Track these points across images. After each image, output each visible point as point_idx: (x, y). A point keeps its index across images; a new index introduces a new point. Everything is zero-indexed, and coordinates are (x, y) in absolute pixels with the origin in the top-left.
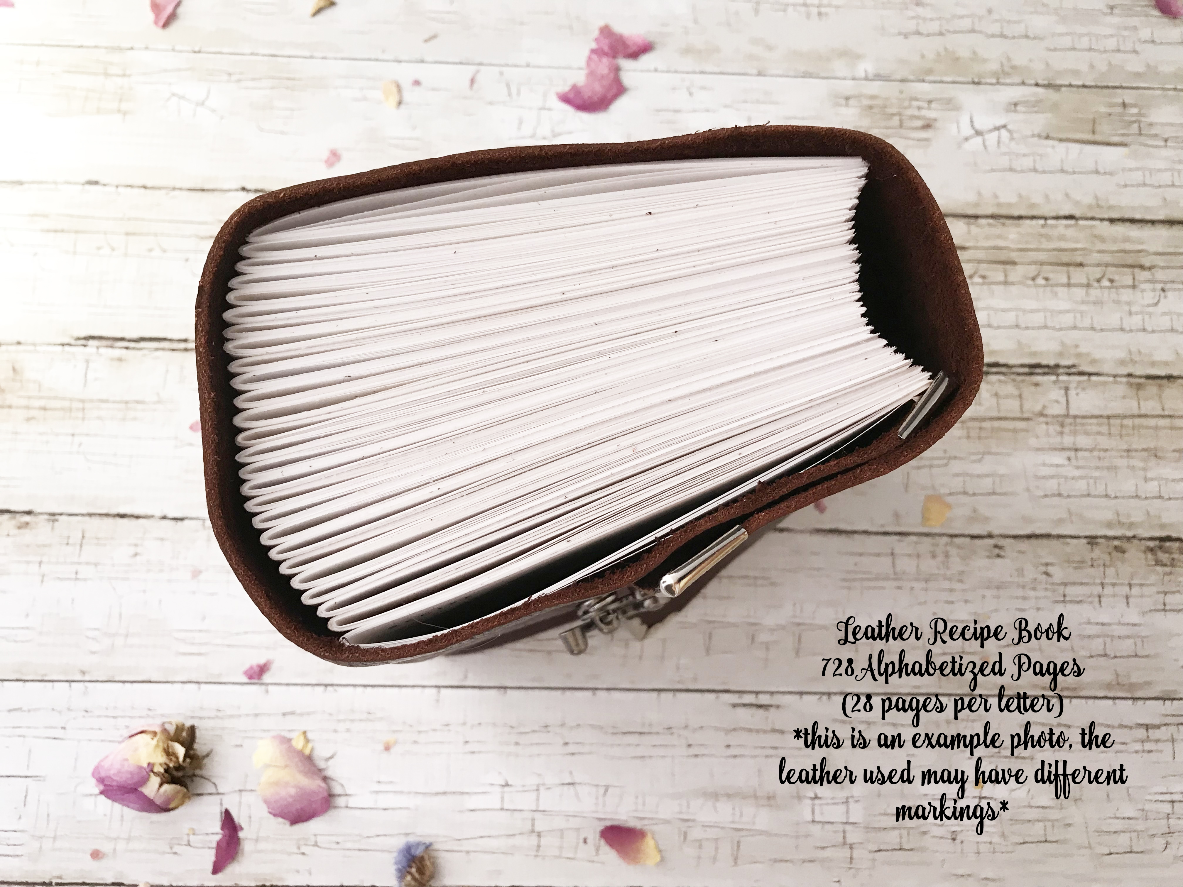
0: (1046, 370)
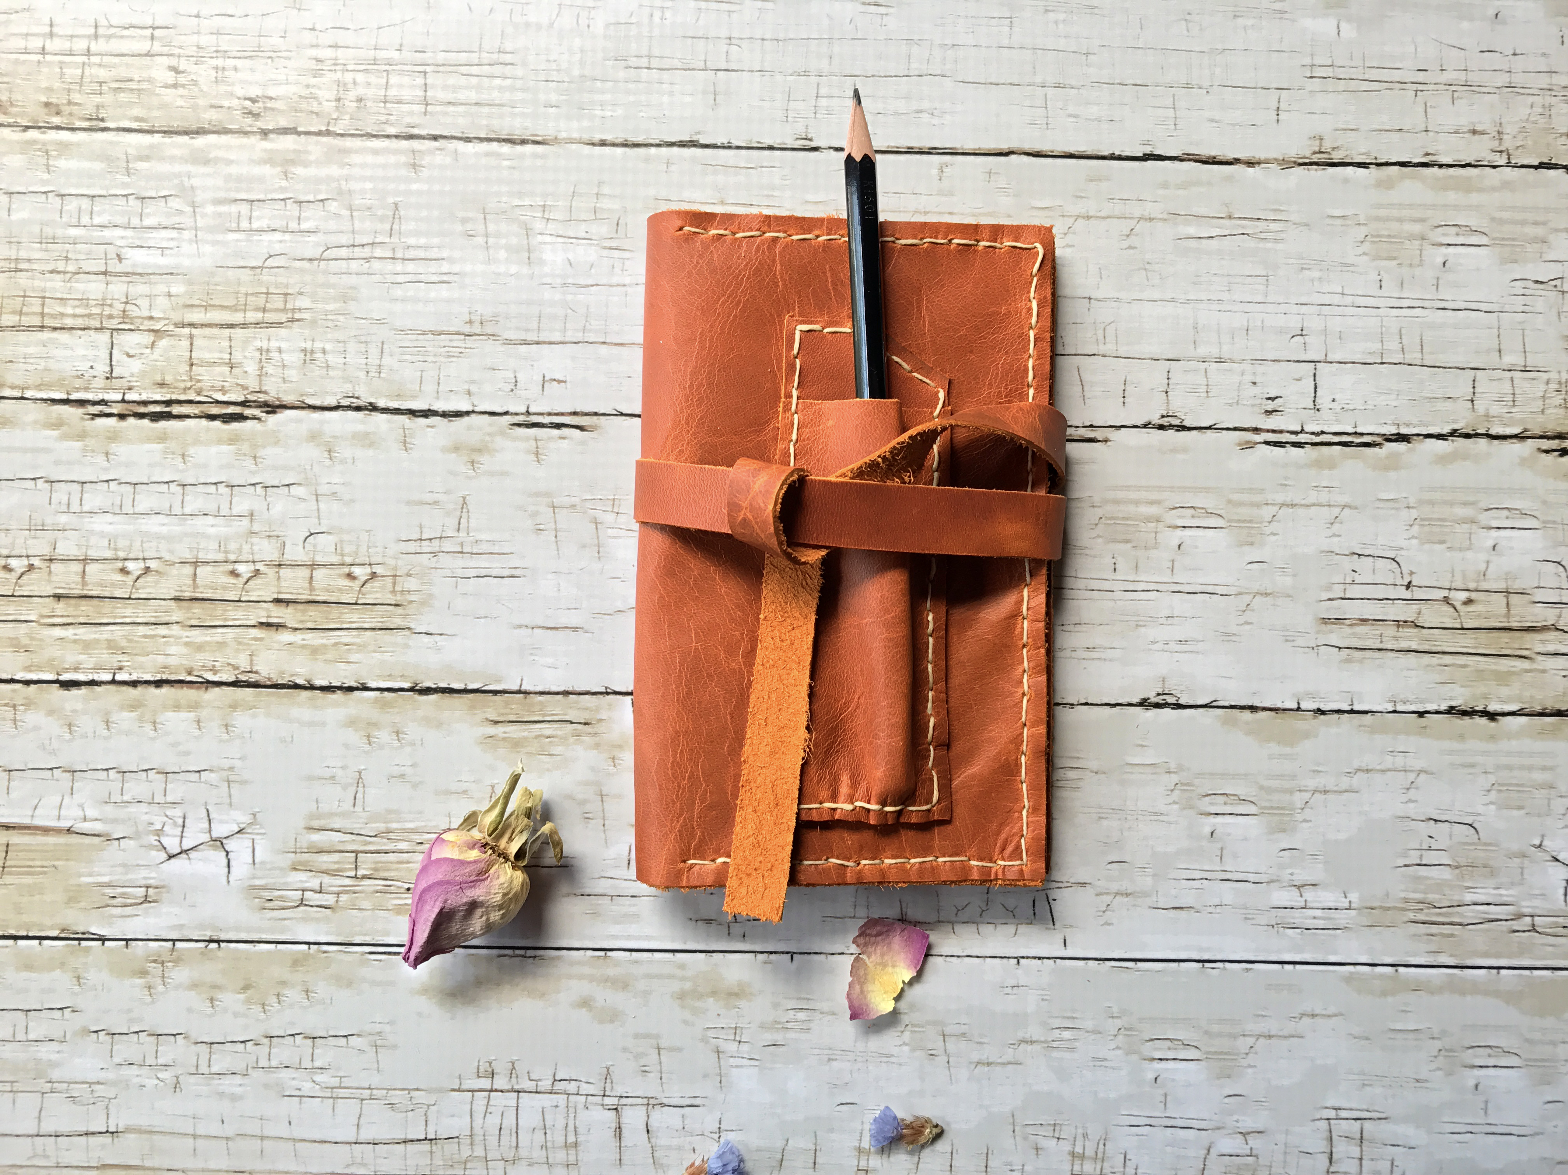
0: (142, 410)
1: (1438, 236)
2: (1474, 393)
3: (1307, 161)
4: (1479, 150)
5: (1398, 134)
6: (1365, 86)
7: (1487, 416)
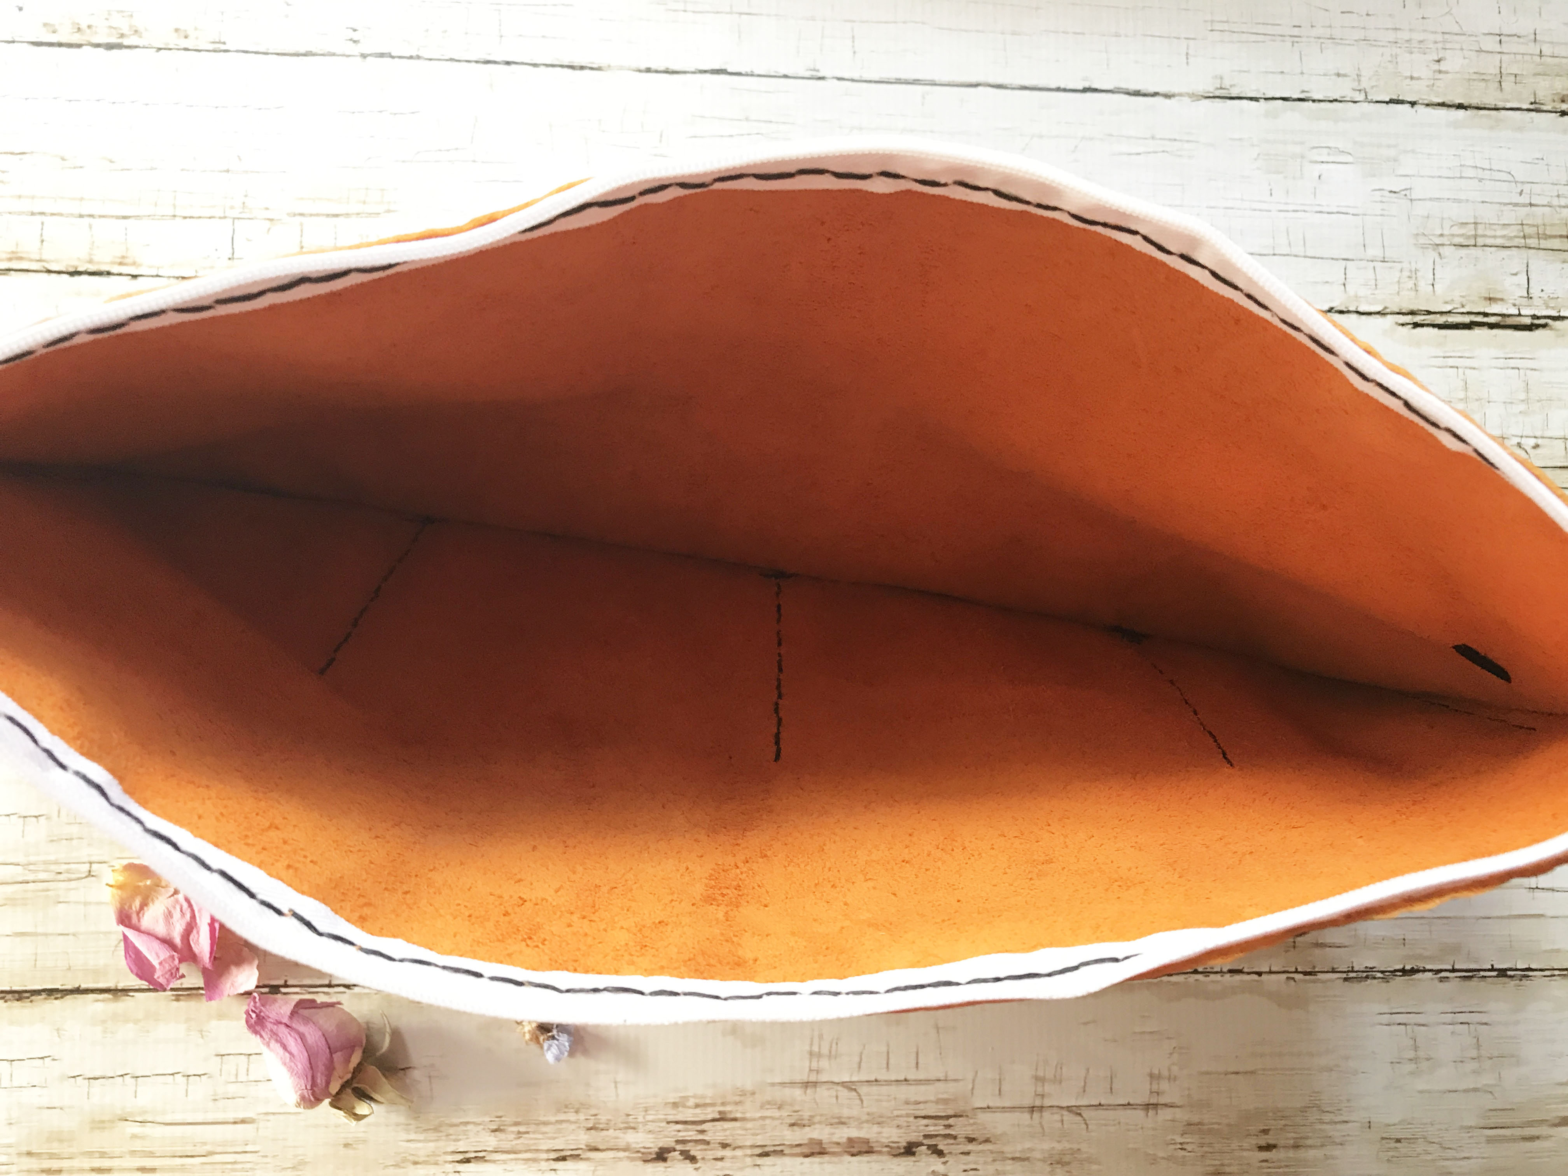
1: (1315, 155)
2: (1345, 279)
3: (1211, 95)
4: (1343, 89)
5: (1280, 76)
6: (1254, 38)
7: (1356, 296)
